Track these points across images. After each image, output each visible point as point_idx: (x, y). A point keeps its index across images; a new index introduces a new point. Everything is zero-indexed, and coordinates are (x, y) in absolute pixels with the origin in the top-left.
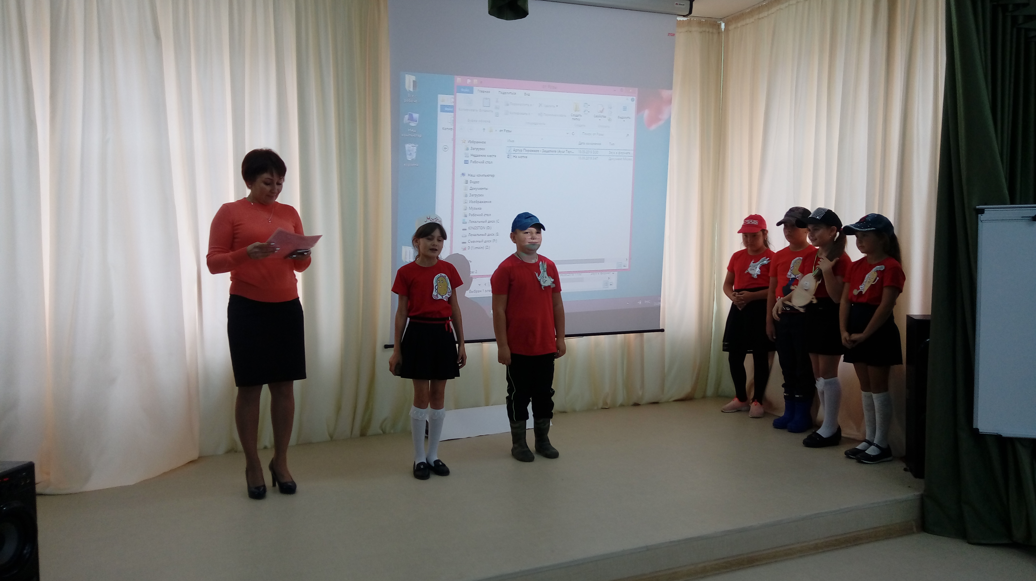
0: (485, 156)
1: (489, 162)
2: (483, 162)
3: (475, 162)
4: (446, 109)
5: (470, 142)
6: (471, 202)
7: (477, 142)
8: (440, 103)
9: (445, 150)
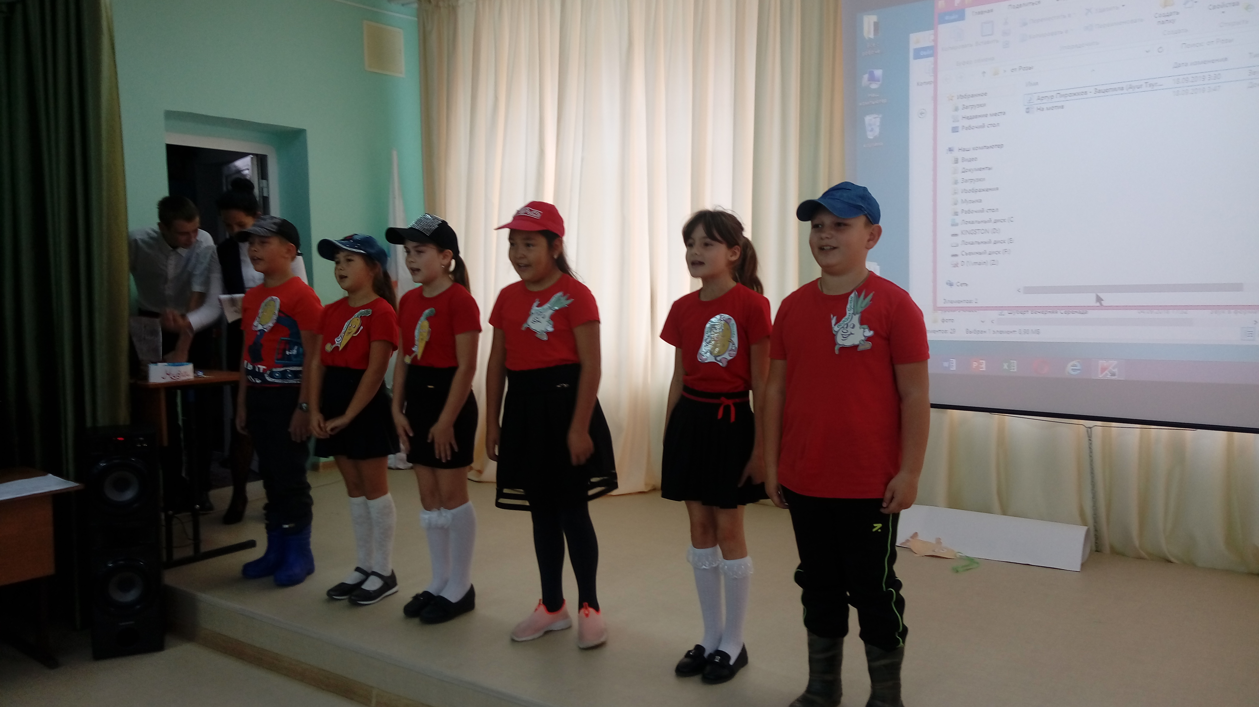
0: (986, 116)
1: (994, 125)
2: (983, 126)
3: (970, 128)
4: (922, 53)
5: (961, 97)
6: (965, 191)
7: (973, 96)
8: (913, 46)
9: (921, 116)
